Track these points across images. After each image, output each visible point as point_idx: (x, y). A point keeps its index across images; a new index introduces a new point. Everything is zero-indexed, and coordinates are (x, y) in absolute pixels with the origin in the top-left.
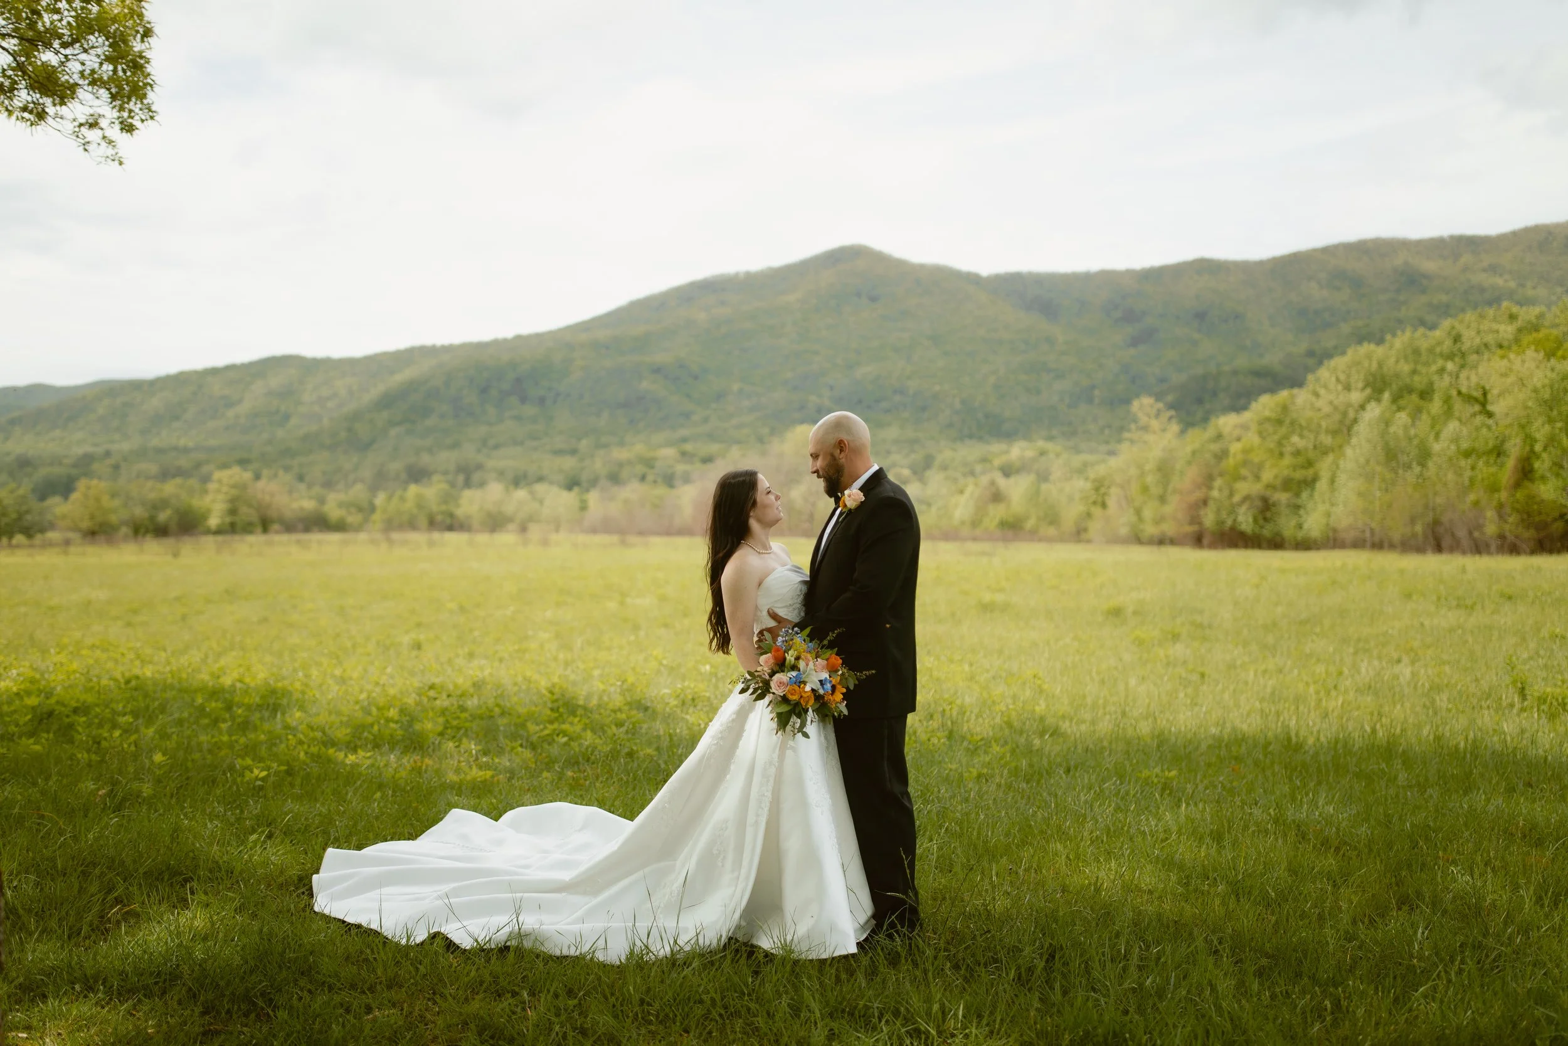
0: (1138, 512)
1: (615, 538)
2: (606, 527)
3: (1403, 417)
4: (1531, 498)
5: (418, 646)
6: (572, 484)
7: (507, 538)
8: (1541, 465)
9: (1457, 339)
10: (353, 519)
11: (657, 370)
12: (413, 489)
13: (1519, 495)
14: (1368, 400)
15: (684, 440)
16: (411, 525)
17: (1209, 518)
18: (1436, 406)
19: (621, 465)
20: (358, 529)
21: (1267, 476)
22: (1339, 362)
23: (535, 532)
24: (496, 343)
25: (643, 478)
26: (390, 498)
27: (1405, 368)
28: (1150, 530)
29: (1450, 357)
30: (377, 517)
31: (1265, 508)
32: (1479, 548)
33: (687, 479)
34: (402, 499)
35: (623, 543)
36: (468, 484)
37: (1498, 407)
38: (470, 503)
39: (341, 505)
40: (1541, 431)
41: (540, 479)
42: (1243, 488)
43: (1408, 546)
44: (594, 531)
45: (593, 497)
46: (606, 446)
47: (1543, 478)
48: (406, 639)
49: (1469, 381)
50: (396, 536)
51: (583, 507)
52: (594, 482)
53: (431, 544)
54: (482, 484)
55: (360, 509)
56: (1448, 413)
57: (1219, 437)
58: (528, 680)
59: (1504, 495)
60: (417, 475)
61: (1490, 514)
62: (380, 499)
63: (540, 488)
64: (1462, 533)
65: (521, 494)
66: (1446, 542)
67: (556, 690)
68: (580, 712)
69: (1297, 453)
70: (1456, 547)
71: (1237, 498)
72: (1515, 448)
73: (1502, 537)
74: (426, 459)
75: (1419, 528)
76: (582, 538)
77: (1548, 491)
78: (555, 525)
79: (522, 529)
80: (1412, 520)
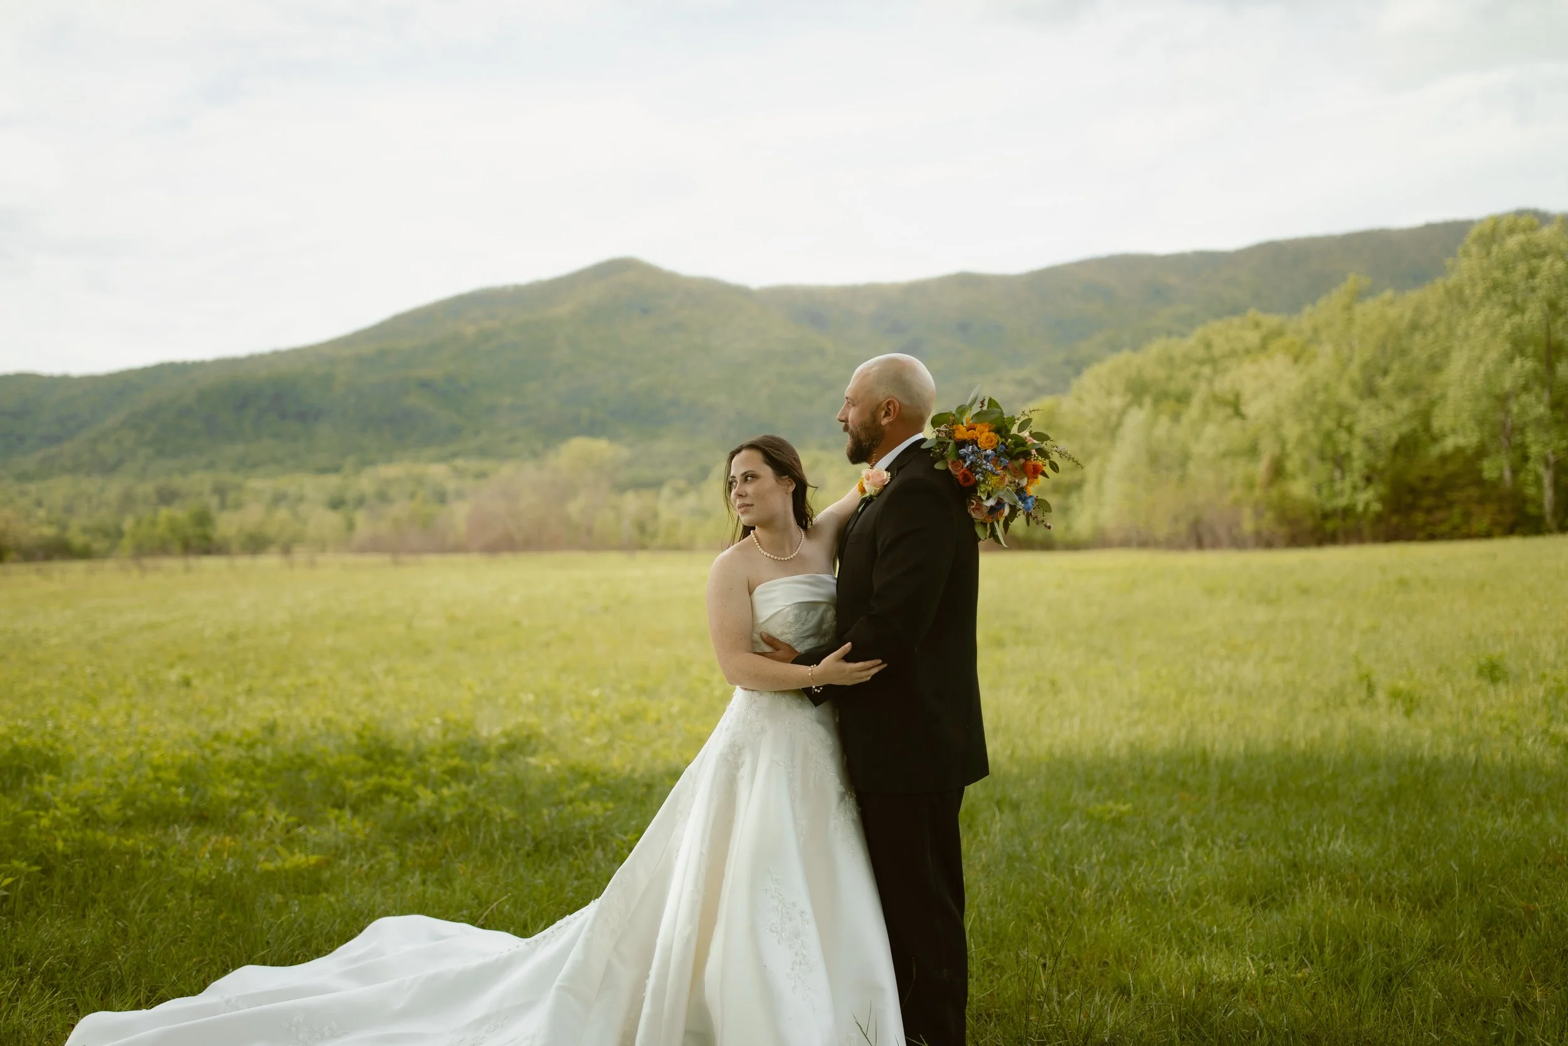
1: (386, 558)
2: (374, 546)
3: (1164, 421)
4: (1284, 496)
5: (187, 683)
6: (336, 504)
7: (270, 561)
8: (1291, 465)
9: (1208, 346)
10: (99, 545)
11: (425, 385)
12: (164, 512)
13: (1274, 493)
14: (1129, 405)
15: (455, 455)
16: (162, 549)
18: (1194, 411)
19: (388, 482)
20: (104, 555)
22: (1101, 369)
23: (300, 555)
24: (252, 359)
25: (412, 496)
26: (139, 523)
27: (1161, 373)
29: (1202, 362)
30: (126, 543)
32: (1238, 543)
33: (460, 495)
34: (153, 523)
35: (396, 563)
36: (223, 506)
37: (1251, 409)
38: (228, 524)
39: (85, 530)
40: (1292, 431)
41: (301, 499)
43: (1173, 544)
44: (362, 550)
45: (361, 518)
46: (372, 463)
47: (1294, 477)
48: (174, 675)
49: (1224, 385)
50: (148, 562)
51: (351, 526)
52: (360, 502)
53: (188, 570)
54: (238, 506)
55: (106, 534)
56: (1205, 416)
58: (328, 721)
59: (1258, 493)
60: (167, 496)
61: (1247, 513)
62: (128, 524)
63: (303, 509)
64: (1221, 531)
65: (282, 514)
66: (1207, 539)
67: (367, 733)
68: (399, 759)
70: (1216, 544)
72: (1268, 450)
73: (1258, 534)
74: (178, 481)
75: (1181, 528)
76: (350, 559)
77: (1299, 488)
78: (322, 545)
79: (286, 550)
80: (1176, 519)
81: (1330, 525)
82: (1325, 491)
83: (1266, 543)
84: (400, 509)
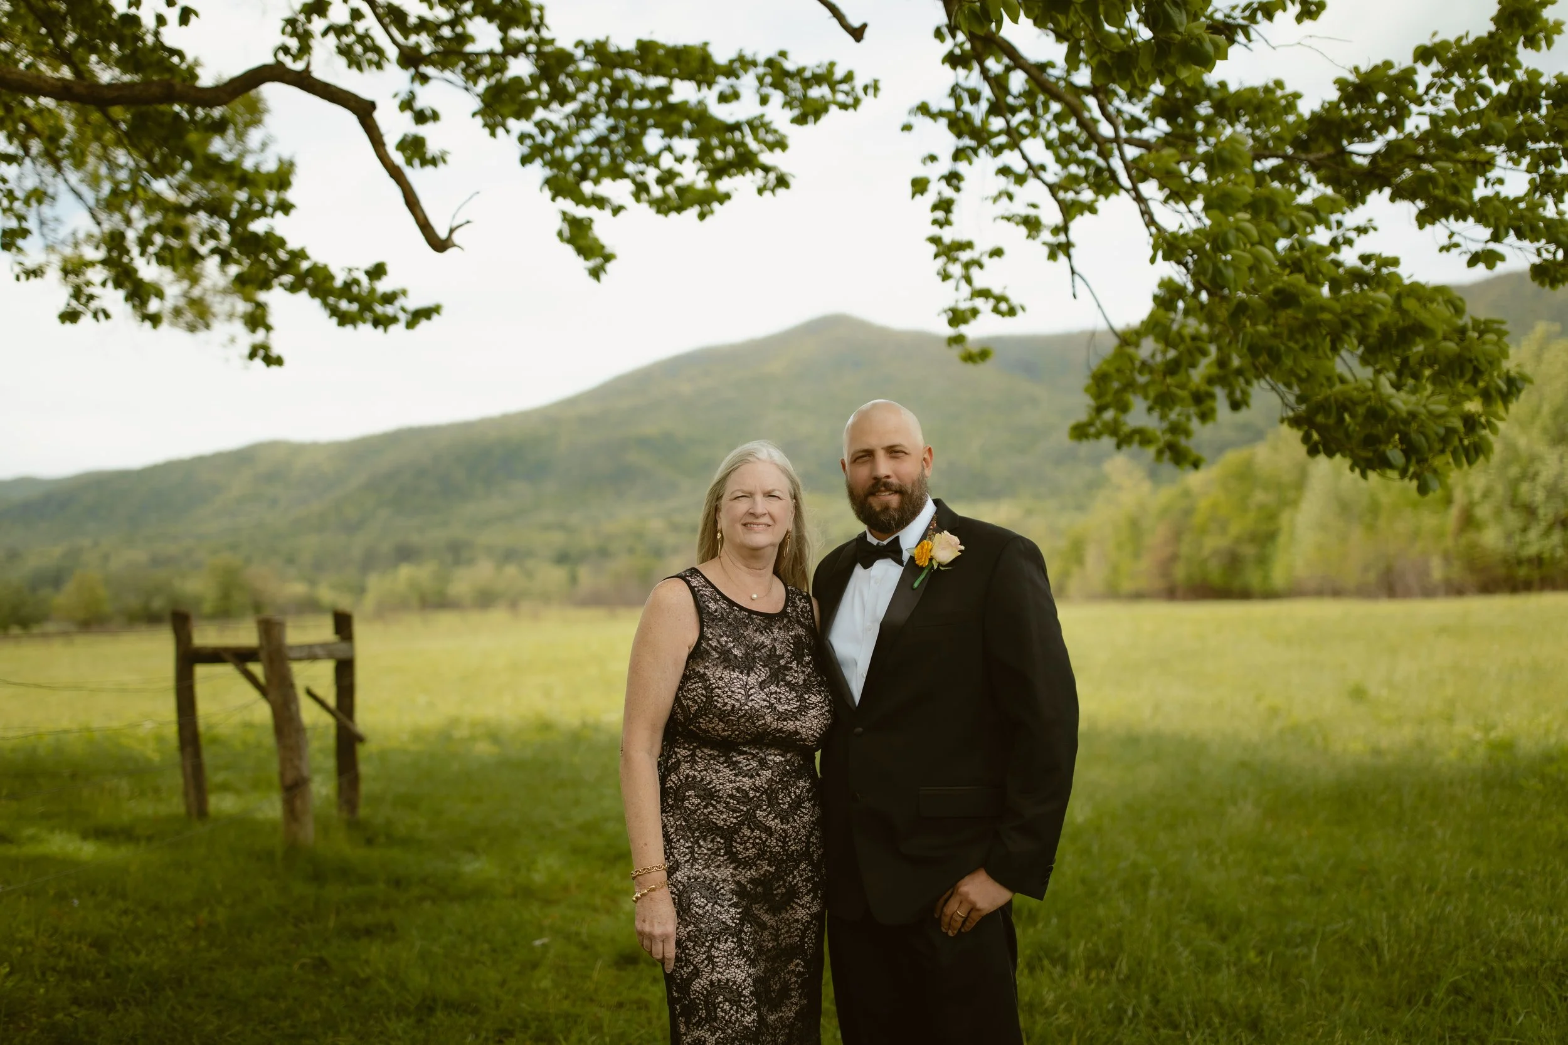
0: (1115, 570)
2: (595, 600)
4: (1473, 546)
6: (563, 558)
7: (498, 616)
8: (1481, 514)
10: (343, 602)
11: (644, 443)
12: (405, 572)
13: (1463, 541)
15: (674, 511)
16: (402, 607)
17: (1180, 572)
19: (611, 538)
21: (1235, 529)
23: (526, 609)
24: (480, 423)
25: (631, 551)
26: (381, 579)
28: (1127, 585)
30: (369, 599)
31: (1233, 561)
32: (1428, 592)
33: (676, 549)
34: (395, 580)
36: (457, 562)
38: (462, 583)
39: (330, 589)
40: (1480, 481)
41: (530, 554)
42: (1213, 543)
43: (1363, 592)
44: (585, 604)
45: (585, 574)
47: (1484, 526)
50: (392, 617)
51: (573, 579)
52: (583, 556)
54: (471, 562)
55: (352, 593)
57: (1186, 493)
59: (1449, 542)
60: (405, 554)
61: (1437, 561)
62: (369, 581)
63: (531, 563)
64: (1412, 580)
65: (511, 570)
66: (1399, 588)
69: (1261, 507)
70: (1408, 594)
71: (1206, 551)
72: (1459, 499)
73: (1447, 582)
74: (415, 539)
75: (1372, 576)
76: (573, 612)
77: (1491, 538)
78: (546, 598)
79: (513, 605)
80: (1366, 569)
81: (1522, 572)
82: (1517, 538)
83: (1456, 590)
84: (621, 564)
